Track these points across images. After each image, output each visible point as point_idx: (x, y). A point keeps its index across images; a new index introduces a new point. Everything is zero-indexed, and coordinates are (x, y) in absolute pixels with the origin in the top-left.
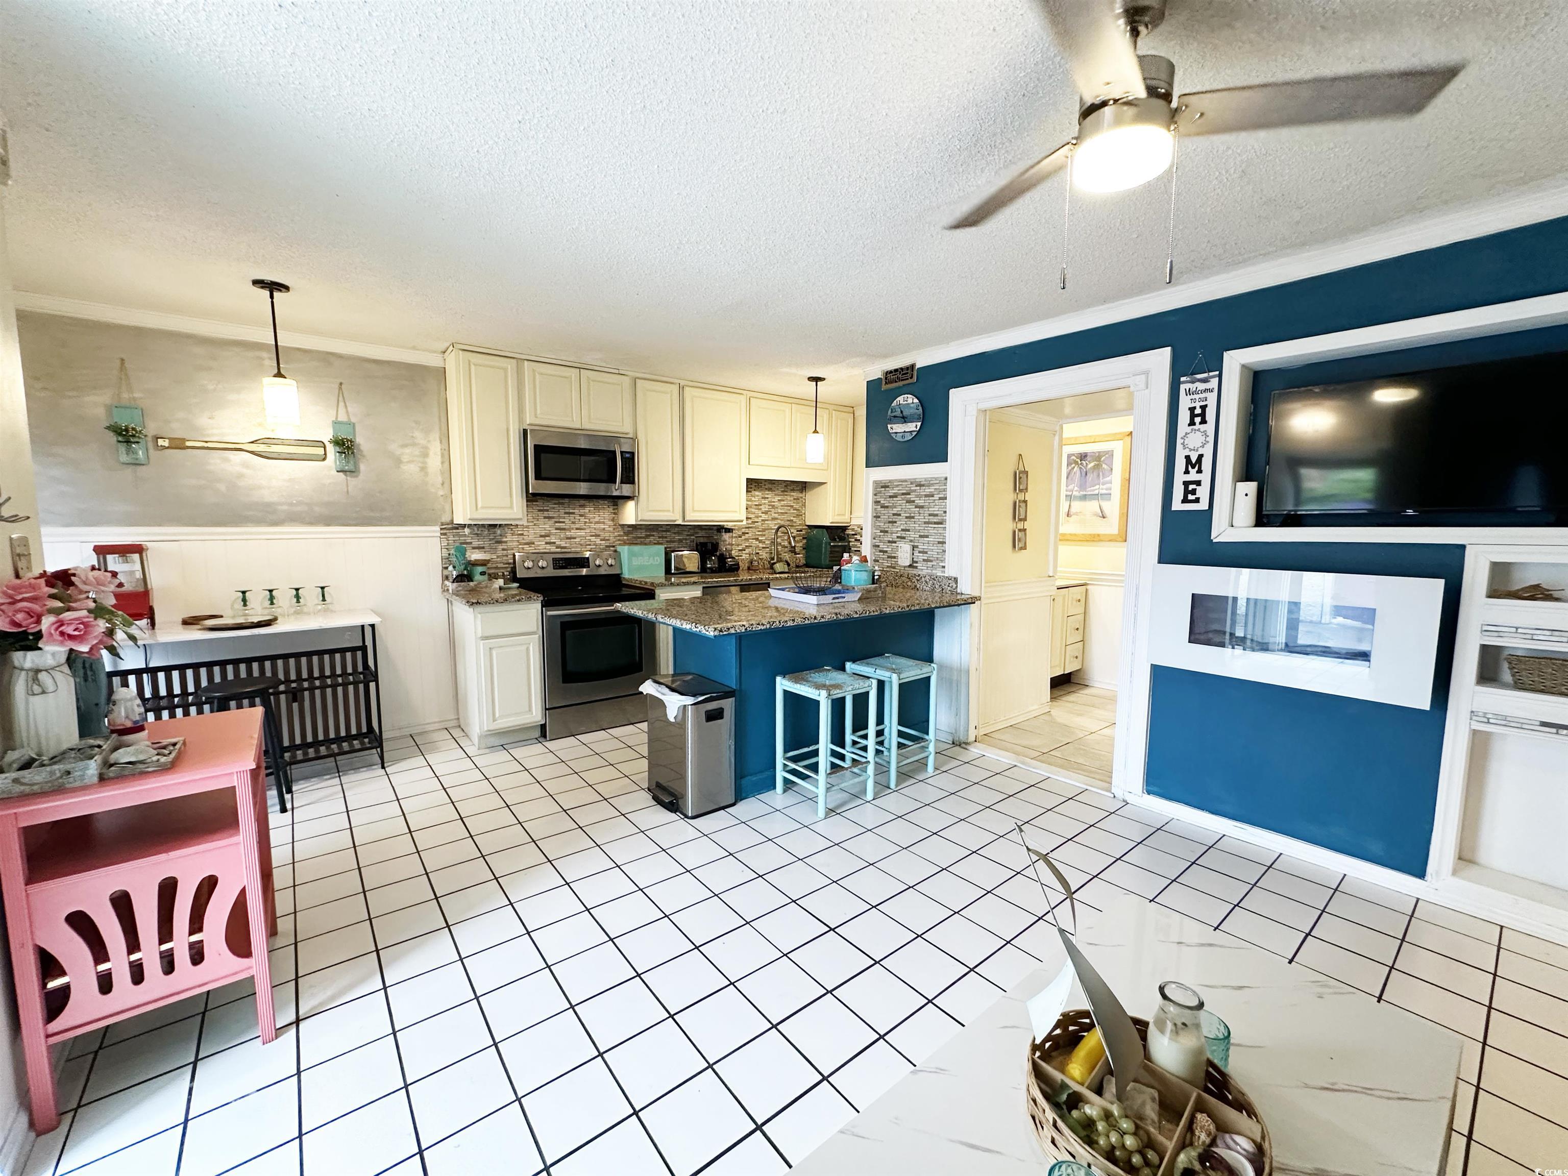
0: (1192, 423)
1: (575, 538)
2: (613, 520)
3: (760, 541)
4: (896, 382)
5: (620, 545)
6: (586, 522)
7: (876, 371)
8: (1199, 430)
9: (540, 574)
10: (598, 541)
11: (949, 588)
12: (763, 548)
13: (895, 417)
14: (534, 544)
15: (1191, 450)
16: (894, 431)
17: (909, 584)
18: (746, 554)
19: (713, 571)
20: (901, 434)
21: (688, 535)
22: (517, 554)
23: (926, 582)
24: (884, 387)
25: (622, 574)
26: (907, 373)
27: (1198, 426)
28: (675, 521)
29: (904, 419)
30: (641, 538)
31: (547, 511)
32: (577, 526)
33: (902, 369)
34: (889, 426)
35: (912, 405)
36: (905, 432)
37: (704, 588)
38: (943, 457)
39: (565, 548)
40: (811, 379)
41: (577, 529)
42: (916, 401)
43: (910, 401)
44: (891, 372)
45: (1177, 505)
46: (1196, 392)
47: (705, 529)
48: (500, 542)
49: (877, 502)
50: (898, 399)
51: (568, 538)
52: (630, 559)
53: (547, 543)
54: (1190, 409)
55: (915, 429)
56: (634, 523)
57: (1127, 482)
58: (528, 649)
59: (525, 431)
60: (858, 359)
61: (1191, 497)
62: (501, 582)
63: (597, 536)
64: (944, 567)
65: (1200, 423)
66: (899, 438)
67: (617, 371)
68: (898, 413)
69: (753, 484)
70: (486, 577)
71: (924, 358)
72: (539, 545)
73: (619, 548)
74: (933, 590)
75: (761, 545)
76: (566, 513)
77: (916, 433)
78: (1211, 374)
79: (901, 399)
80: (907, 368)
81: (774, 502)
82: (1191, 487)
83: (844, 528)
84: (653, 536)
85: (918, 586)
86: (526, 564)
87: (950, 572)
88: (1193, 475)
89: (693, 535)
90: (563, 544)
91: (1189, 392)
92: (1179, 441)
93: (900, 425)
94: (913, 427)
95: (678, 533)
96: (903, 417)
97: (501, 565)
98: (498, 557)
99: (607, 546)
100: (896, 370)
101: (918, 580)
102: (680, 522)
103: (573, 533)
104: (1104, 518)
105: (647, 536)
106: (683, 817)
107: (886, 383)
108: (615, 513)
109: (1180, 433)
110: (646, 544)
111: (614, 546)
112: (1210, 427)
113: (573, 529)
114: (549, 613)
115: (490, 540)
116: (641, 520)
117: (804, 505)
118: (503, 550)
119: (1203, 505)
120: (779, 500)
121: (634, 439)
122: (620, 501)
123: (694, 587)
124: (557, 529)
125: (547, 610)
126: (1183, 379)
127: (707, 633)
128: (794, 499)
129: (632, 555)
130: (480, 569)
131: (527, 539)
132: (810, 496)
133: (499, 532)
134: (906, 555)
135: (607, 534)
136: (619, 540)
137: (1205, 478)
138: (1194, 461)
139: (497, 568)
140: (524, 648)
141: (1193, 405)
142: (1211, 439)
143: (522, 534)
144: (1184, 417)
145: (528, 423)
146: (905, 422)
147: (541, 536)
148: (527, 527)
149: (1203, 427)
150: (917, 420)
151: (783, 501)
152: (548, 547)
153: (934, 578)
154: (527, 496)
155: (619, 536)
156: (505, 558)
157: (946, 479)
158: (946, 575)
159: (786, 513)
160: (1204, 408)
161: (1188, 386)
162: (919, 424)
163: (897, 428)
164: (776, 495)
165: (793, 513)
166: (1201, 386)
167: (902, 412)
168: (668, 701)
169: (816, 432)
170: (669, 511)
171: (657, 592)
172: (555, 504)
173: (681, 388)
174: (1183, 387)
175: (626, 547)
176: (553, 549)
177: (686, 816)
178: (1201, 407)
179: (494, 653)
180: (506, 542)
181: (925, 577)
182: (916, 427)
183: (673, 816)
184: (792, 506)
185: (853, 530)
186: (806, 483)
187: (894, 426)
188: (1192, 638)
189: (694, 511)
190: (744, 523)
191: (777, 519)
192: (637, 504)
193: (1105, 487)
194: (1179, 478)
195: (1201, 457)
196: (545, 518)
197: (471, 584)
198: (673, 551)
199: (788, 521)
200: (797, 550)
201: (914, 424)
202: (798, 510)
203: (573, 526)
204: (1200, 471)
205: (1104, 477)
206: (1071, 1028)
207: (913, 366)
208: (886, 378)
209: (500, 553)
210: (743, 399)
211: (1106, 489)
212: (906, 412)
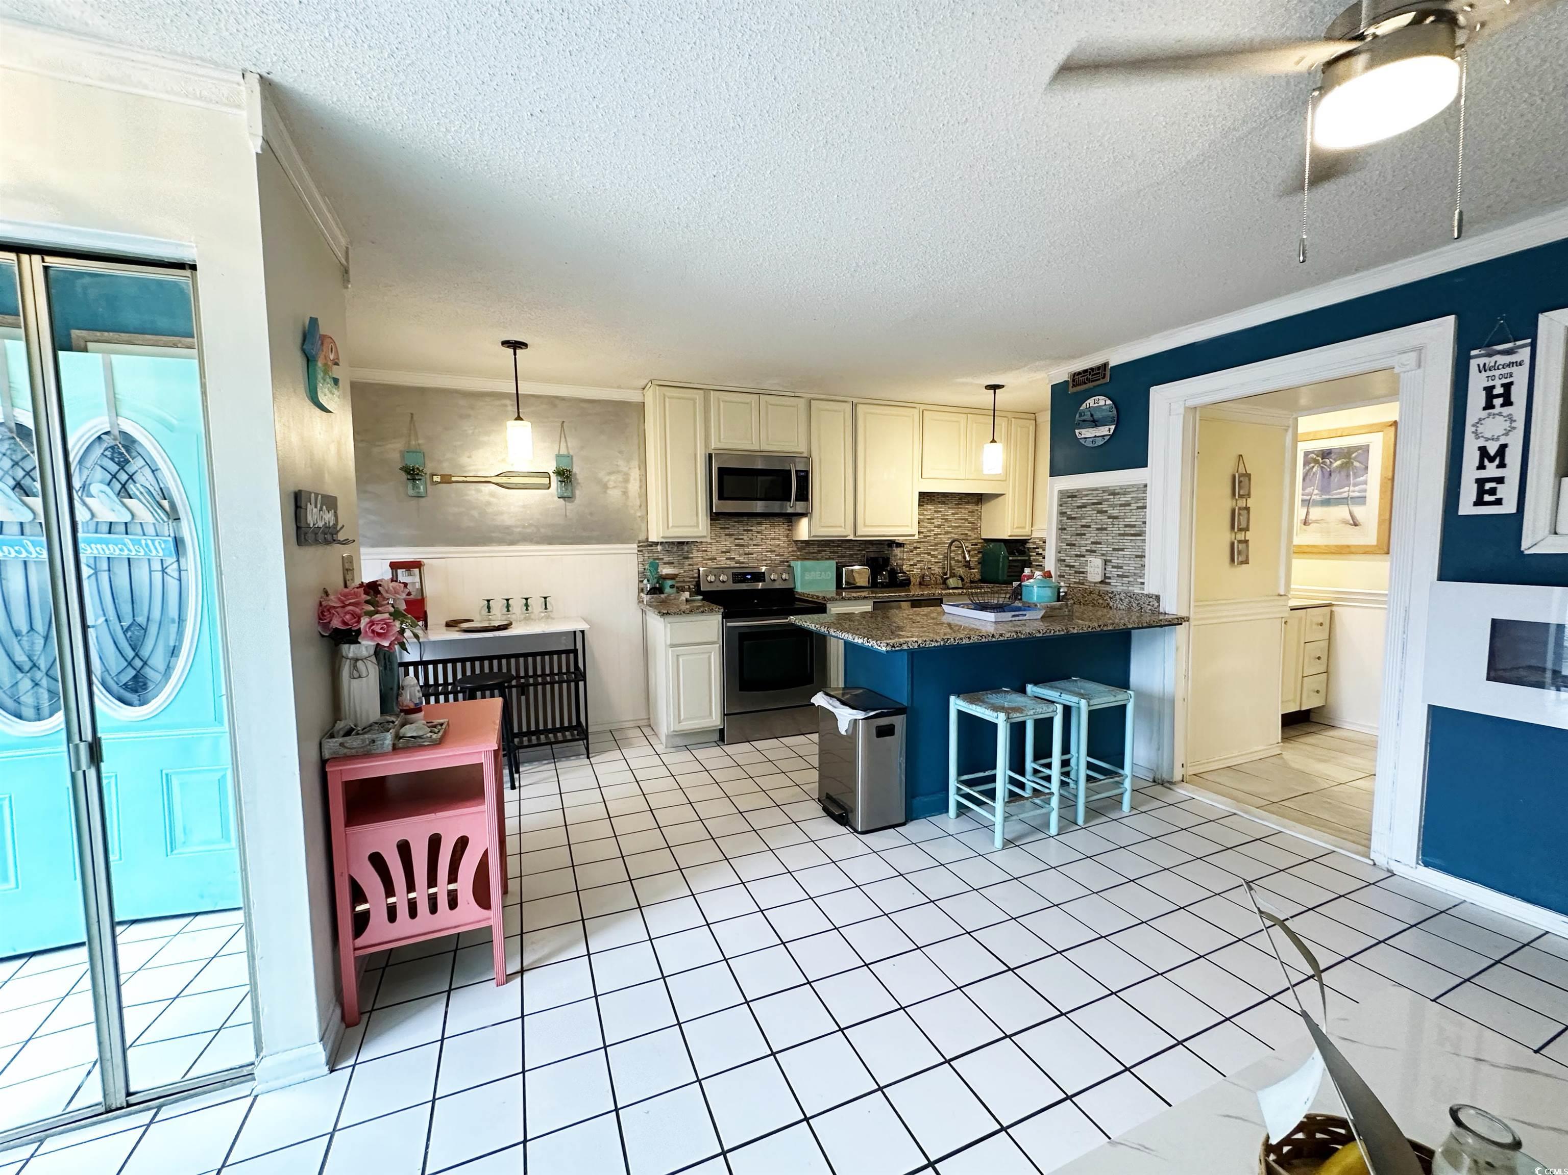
0: (1489, 406)
1: (752, 554)
2: (787, 536)
3: (933, 556)
4: (1085, 383)
5: (794, 560)
6: (762, 539)
7: (1062, 373)
8: (1500, 414)
9: (722, 587)
10: (774, 557)
11: (1149, 607)
12: (936, 562)
13: (1084, 421)
14: (715, 559)
15: (1487, 439)
16: (1083, 436)
17: (1101, 601)
18: (918, 569)
19: (884, 586)
20: (1091, 440)
21: (859, 550)
22: (701, 569)
23: (1121, 600)
24: (1071, 390)
25: (795, 588)
26: (1099, 373)
27: (1498, 409)
28: (846, 536)
29: (1095, 423)
30: (813, 553)
31: (728, 528)
32: (755, 542)
33: (1092, 369)
34: (1077, 431)
35: (1104, 407)
36: (1095, 436)
37: (874, 602)
38: (1141, 461)
39: (743, 563)
40: (989, 387)
41: (754, 545)
42: (1109, 402)
43: (1102, 403)
44: (1079, 373)
45: (1467, 507)
46: (1495, 367)
47: (876, 544)
48: (687, 558)
49: (1062, 514)
50: (1088, 401)
51: (746, 554)
52: (803, 576)
53: (727, 559)
54: (1485, 389)
55: (1108, 433)
56: (807, 539)
57: (1390, 483)
58: (710, 658)
59: (710, 456)
60: (1043, 363)
61: (1487, 498)
62: (687, 594)
63: (771, 551)
64: (1143, 583)
65: (1502, 406)
66: (1088, 444)
67: (793, 394)
68: (1088, 417)
69: (926, 498)
70: (675, 589)
71: (1118, 357)
72: (720, 561)
73: (793, 563)
74: (1130, 609)
75: (933, 560)
76: (745, 530)
77: (1109, 437)
78: (1519, 343)
79: (1091, 402)
80: (1099, 368)
81: (947, 515)
82: (1488, 486)
83: (1024, 542)
84: (825, 551)
85: (1111, 604)
86: (709, 579)
87: (1149, 589)
88: (1492, 470)
89: (864, 550)
90: (742, 559)
91: (1483, 369)
92: (1469, 429)
93: (1090, 430)
94: (1105, 431)
95: (849, 548)
96: (1094, 421)
97: (688, 579)
98: (685, 571)
99: (781, 562)
100: (1085, 371)
101: (1111, 598)
102: (851, 537)
103: (750, 549)
104: (1356, 525)
105: (819, 552)
106: (852, 831)
107: (1074, 385)
108: (789, 530)
109: (1471, 419)
110: (818, 559)
111: (787, 562)
112: (1518, 410)
113: (750, 545)
114: (729, 624)
115: (679, 556)
116: (814, 536)
117: (980, 518)
118: (690, 565)
119: (1509, 507)
120: (953, 514)
121: (808, 459)
122: (794, 518)
123: (865, 601)
124: (736, 545)
125: (727, 622)
126: (1473, 353)
127: (879, 648)
128: (969, 512)
129: (804, 570)
130: (670, 582)
131: (710, 555)
132: (987, 509)
133: (686, 548)
134: (1097, 570)
135: (781, 550)
136: (793, 556)
137: (1512, 473)
138: (1492, 452)
139: (684, 581)
140: (706, 656)
141: (1491, 383)
142: (1520, 424)
143: (706, 551)
144: (1476, 398)
145: (713, 447)
146: (1096, 426)
147: (723, 552)
148: (711, 544)
149: (1506, 410)
150: (1111, 423)
151: (957, 514)
152: (728, 562)
153: (1131, 596)
154: (711, 516)
155: (793, 551)
156: (691, 573)
157: (1146, 486)
158: (1145, 592)
159: (960, 526)
160: (1507, 387)
161: (1481, 361)
162: (1113, 427)
163: (1087, 433)
164: (949, 508)
165: (968, 527)
166: (1502, 360)
167: (1092, 415)
168: (840, 714)
169: (993, 441)
170: (841, 527)
171: (828, 606)
172: (735, 522)
173: (854, 406)
174: (1473, 363)
175: (799, 563)
176: (733, 564)
177: (856, 831)
178: (1503, 385)
179: (681, 660)
180: (692, 558)
181: (1119, 594)
182: (1109, 431)
183: (842, 830)
184: (967, 519)
185: (1034, 543)
186: (981, 495)
187: (1083, 431)
188: (1492, 674)
189: (865, 526)
190: (916, 537)
191: (951, 533)
192: (810, 521)
193: (1357, 488)
194: (1470, 474)
195: (1503, 448)
196: (726, 535)
197: (662, 596)
198: (844, 566)
199: (962, 534)
200: (972, 564)
201: (1107, 428)
202: (973, 523)
203: (751, 542)
204: (1502, 465)
205: (1356, 476)
206: (1318, 1136)
207: (1105, 365)
208: (1074, 381)
209: (686, 568)
210: (916, 413)
211: (1359, 492)
212: (1097, 416)
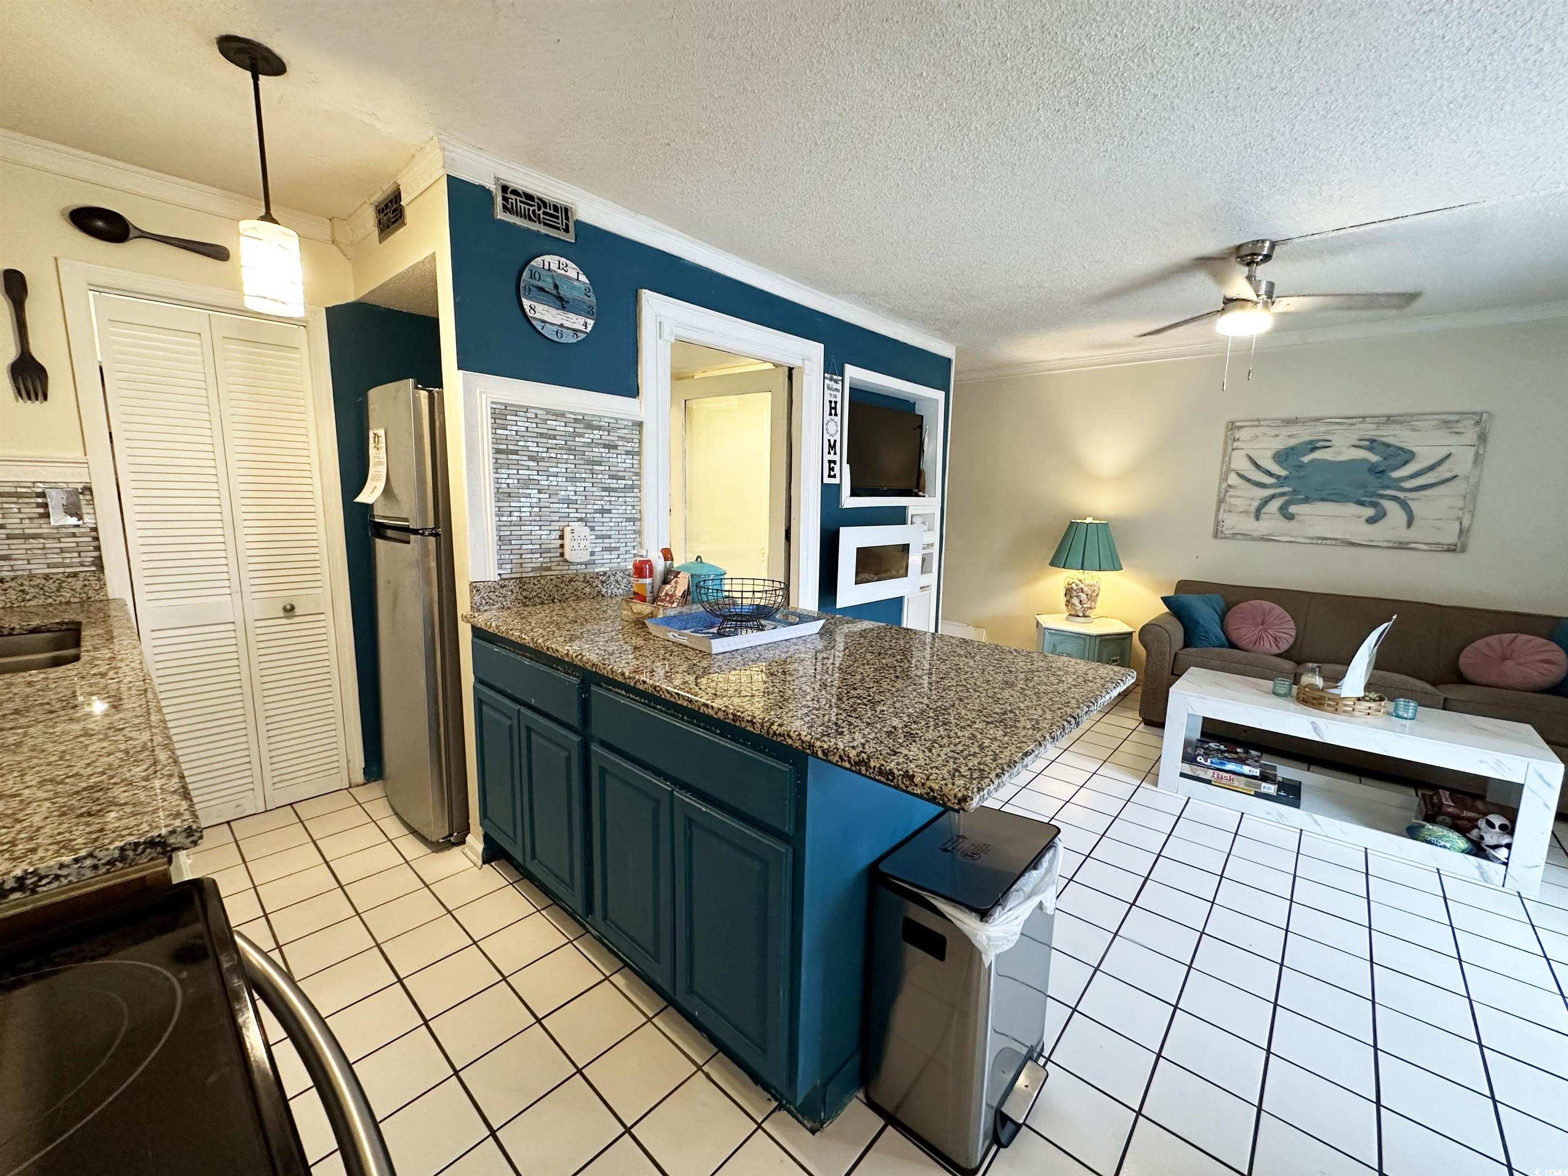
0: (831, 414)
4: (530, 219)
7: (474, 166)
13: (542, 289)
15: (830, 435)
16: (538, 316)
17: (588, 590)
23: (617, 582)
24: (502, 214)
26: (558, 218)
27: (832, 417)
29: (562, 303)
33: (544, 203)
34: (526, 303)
35: (574, 283)
36: (562, 325)
38: (630, 386)
42: (583, 278)
43: (572, 274)
44: (515, 192)
45: (827, 480)
46: (831, 389)
49: (498, 451)
50: (547, 258)
54: (830, 402)
55: (582, 328)
61: (832, 473)
65: (835, 415)
66: (550, 333)
68: (549, 285)
77: (584, 336)
78: (839, 378)
79: (552, 261)
80: (556, 208)
82: (832, 465)
85: (604, 590)
88: (832, 456)
92: (825, 426)
93: (554, 311)
94: (581, 323)
96: (560, 298)
100: (529, 197)
101: (603, 582)
107: (505, 208)
109: (825, 420)
112: (838, 419)
119: (836, 481)
126: (826, 375)
137: (837, 458)
138: (832, 445)
141: (830, 399)
142: (839, 429)
146: (563, 308)
149: (835, 419)
150: (589, 313)
157: (640, 425)
160: (836, 403)
162: (591, 323)
163: (544, 314)
166: (835, 386)
167: (556, 287)
169: (267, 218)
174: (826, 382)
178: (834, 402)
182: (586, 325)
187: (539, 307)
194: (827, 457)
195: (835, 441)
201: (582, 320)
204: (835, 453)
207: (565, 211)
208: (505, 199)
212: (564, 291)
